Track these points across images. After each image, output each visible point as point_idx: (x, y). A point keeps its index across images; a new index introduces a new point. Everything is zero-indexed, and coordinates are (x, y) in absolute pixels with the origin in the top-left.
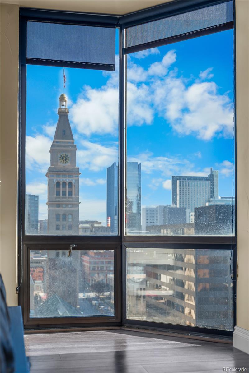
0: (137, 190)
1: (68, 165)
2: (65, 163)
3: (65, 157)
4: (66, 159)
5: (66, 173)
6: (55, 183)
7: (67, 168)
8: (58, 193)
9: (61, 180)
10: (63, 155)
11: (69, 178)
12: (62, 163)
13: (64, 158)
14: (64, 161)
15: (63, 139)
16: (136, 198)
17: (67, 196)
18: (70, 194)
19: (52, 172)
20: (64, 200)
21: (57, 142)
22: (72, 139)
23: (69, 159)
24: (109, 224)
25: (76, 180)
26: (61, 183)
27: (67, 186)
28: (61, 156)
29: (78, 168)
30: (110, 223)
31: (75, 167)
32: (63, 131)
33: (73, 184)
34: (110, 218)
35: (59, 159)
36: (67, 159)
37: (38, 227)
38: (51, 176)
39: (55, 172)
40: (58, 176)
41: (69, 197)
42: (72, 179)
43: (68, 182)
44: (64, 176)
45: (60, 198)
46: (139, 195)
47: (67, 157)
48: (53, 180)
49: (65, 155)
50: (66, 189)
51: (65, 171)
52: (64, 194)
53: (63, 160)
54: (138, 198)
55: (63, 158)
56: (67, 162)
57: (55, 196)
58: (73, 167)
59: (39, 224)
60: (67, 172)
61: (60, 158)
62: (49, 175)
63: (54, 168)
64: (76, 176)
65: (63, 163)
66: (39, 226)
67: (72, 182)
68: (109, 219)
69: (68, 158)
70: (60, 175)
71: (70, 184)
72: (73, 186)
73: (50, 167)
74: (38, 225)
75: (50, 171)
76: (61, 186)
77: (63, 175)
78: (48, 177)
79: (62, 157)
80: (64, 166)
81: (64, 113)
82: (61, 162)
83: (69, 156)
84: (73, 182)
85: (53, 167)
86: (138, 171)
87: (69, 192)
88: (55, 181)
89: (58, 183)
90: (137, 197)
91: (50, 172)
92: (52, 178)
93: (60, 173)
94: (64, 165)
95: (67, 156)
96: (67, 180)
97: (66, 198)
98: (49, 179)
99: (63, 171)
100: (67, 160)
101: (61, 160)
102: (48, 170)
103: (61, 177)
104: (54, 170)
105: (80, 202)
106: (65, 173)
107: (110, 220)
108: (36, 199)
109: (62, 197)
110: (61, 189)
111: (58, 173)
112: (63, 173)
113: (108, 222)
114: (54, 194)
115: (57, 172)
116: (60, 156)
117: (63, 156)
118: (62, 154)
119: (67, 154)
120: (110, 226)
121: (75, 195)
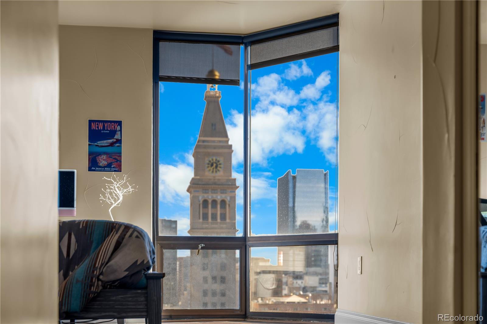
0: (323, 212)
1: (220, 174)
2: (216, 172)
3: (215, 163)
4: (216, 167)
5: (217, 186)
6: (201, 202)
7: (219, 180)
8: (205, 217)
9: (210, 197)
10: (213, 160)
11: (221, 195)
12: (211, 172)
13: (215, 165)
14: (215, 170)
15: (212, 136)
16: (321, 222)
17: (219, 220)
18: (223, 217)
19: (196, 186)
20: (215, 226)
21: (204, 141)
22: (226, 136)
23: (221, 166)
24: (280, 263)
25: (231, 197)
26: (210, 201)
27: (219, 206)
28: (210, 161)
29: (235, 180)
30: (282, 261)
31: (230, 178)
32: (212, 125)
33: (228, 203)
34: (282, 253)
35: (207, 166)
36: (219, 166)
37: (176, 266)
38: (195, 191)
39: (201, 186)
40: (205, 191)
41: (222, 222)
42: (226, 195)
43: (220, 200)
44: (214, 191)
45: (208, 223)
46: (325, 219)
47: (218, 163)
48: (198, 197)
49: (216, 160)
50: (217, 211)
51: (215, 184)
52: (214, 217)
53: (212, 167)
54: (325, 223)
55: (212, 165)
56: (218, 170)
57: (201, 220)
58: (227, 178)
59: (178, 263)
60: (219, 185)
61: (208, 164)
62: (192, 190)
63: (199, 179)
64: (231, 192)
65: (213, 172)
66: (178, 265)
67: (226, 199)
68: (280, 254)
69: (220, 164)
70: (208, 190)
71: (223, 202)
72: (227, 206)
73: (193, 179)
74: (176, 264)
75: (194, 184)
76: (210, 206)
77: (212, 190)
78: (190, 193)
79: (210, 163)
80: (214, 177)
81: (213, 97)
82: (210, 170)
83: (221, 162)
84: (228, 199)
85: (198, 177)
86: (324, 184)
87: (221, 214)
88: (201, 199)
89: (205, 202)
90: (323, 222)
91: (194, 186)
92: (197, 194)
93: (208, 186)
94: (214, 174)
95: (219, 161)
96: (219, 197)
97: (217, 223)
98: (192, 195)
99: (212, 185)
100: (218, 168)
101: (210, 168)
102: (190, 183)
103: (210, 193)
104: (200, 183)
105: (237, 229)
106: (215, 186)
107: (282, 255)
108: (174, 226)
109: (212, 223)
110: (210, 211)
111: (205, 186)
112: (213, 186)
113: (279, 258)
114: (200, 218)
115: (203, 186)
116: (208, 162)
117: (212, 162)
118: (211, 159)
119: (218, 159)
120: (282, 264)
121: (230, 218)
